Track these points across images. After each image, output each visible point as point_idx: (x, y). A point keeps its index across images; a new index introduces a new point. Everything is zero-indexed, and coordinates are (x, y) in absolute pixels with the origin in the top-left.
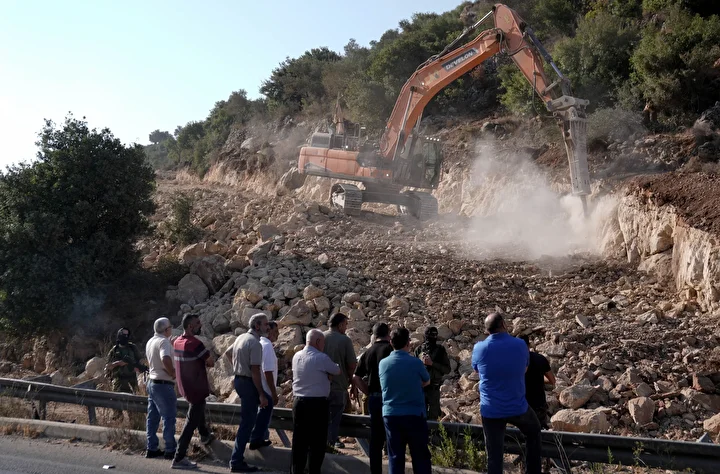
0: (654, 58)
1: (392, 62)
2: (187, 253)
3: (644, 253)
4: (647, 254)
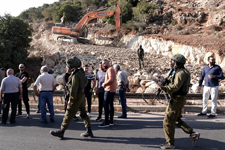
1: (65, 9)
3: (163, 51)
4: (164, 52)
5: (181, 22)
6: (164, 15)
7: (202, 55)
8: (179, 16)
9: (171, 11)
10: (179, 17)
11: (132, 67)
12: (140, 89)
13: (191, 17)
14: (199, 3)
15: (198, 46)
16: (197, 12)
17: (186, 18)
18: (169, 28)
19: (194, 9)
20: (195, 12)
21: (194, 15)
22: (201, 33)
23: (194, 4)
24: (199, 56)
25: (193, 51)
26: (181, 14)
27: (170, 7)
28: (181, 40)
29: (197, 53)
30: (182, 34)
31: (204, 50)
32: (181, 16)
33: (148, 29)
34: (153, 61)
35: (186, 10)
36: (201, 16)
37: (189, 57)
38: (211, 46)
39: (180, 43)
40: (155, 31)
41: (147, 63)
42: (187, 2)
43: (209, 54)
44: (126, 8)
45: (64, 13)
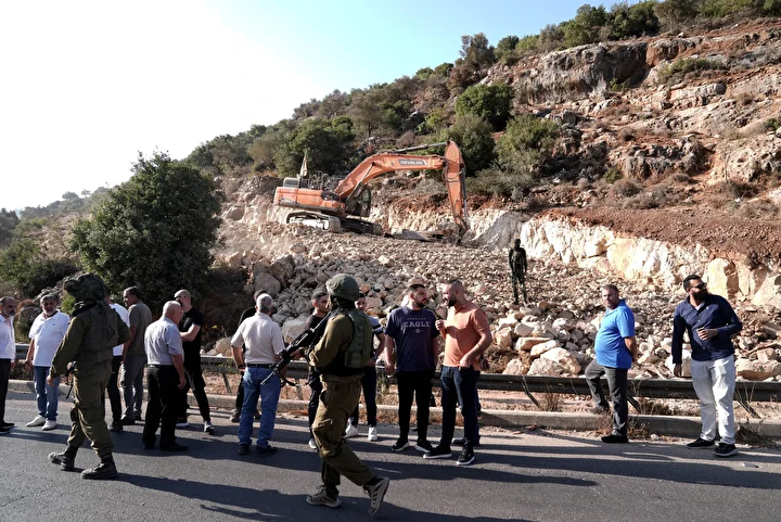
1: (310, 139)
3: (580, 256)
4: (583, 257)
5: (634, 172)
6: (582, 153)
7: (696, 267)
8: (627, 155)
9: (605, 142)
10: (626, 159)
11: (493, 299)
12: (516, 362)
13: (663, 157)
14: (688, 118)
15: (684, 241)
16: (679, 144)
17: (649, 162)
18: (596, 191)
19: (671, 135)
20: (675, 144)
21: (670, 151)
22: (694, 202)
23: (672, 120)
24: (688, 269)
25: (671, 256)
26: (631, 151)
27: (600, 130)
28: (632, 225)
29: (681, 262)
30: (637, 207)
31: (702, 252)
32: (632, 154)
33: (538, 192)
34: (553, 282)
35: (647, 137)
36: (691, 154)
37: (658, 274)
38: (724, 240)
39: (630, 231)
40: (558, 199)
41: (536, 289)
42: (649, 113)
43: (719, 265)
44: (474, 135)
45: (306, 151)
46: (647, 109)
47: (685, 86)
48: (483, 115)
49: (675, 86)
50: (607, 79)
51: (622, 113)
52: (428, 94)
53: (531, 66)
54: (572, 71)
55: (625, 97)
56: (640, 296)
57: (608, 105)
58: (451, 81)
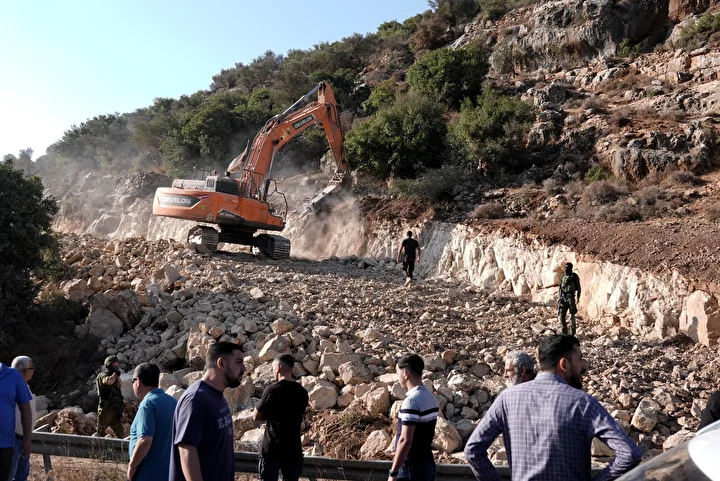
0: (479, 128)
1: (208, 123)
2: (72, 289)
3: (535, 286)
4: (539, 288)
5: (625, 169)
6: (564, 142)
7: (672, 303)
8: (617, 146)
9: (593, 128)
10: (616, 151)
11: (386, 347)
12: (377, 434)
13: (665, 149)
14: (707, 94)
15: (658, 267)
16: (688, 131)
17: (645, 156)
18: (567, 196)
19: (681, 119)
20: (683, 131)
21: (674, 141)
22: (688, 212)
23: (686, 97)
24: (662, 307)
25: (641, 287)
26: (623, 140)
27: (589, 111)
28: (600, 243)
29: (654, 295)
30: (612, 220)
31: (679, 282)
32: (624, 145)
33: (493, 197)
34: (481, 323)
35: (647, 122)
36: (702, 145)
37: (626, 312)
38: (707, 266)
39: (594, 253)
40: (518, 207)
41: (451, 334)
42: (659, 88)
43: (699, 300)
44: (419, 120)
45: (202, 139)
46: (658, 82)
47: (708, 51)
48: (444, 89)
49: (696, 51)
50: (617, 39)
51: (624, 87)
52: (385, 59)
53: (521, 22)
54: (570, 29)
55: (634, 65)
56: (593, 342)
57: (611, 76)
58: (416, 40)
